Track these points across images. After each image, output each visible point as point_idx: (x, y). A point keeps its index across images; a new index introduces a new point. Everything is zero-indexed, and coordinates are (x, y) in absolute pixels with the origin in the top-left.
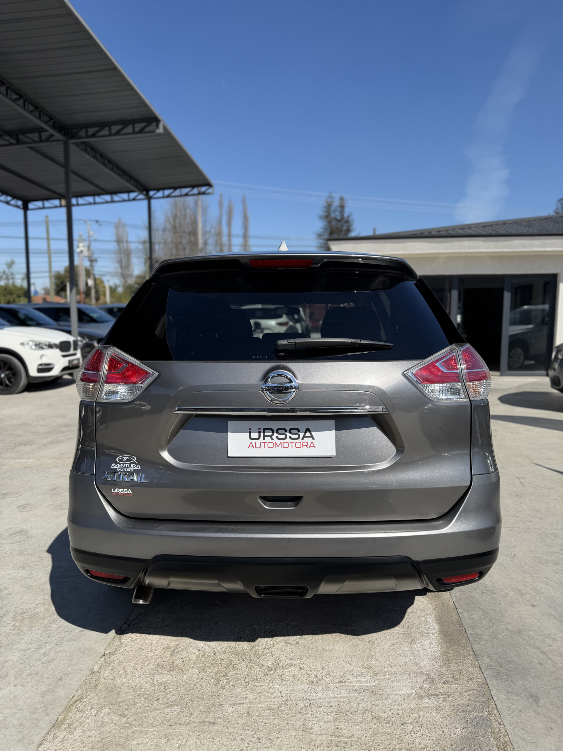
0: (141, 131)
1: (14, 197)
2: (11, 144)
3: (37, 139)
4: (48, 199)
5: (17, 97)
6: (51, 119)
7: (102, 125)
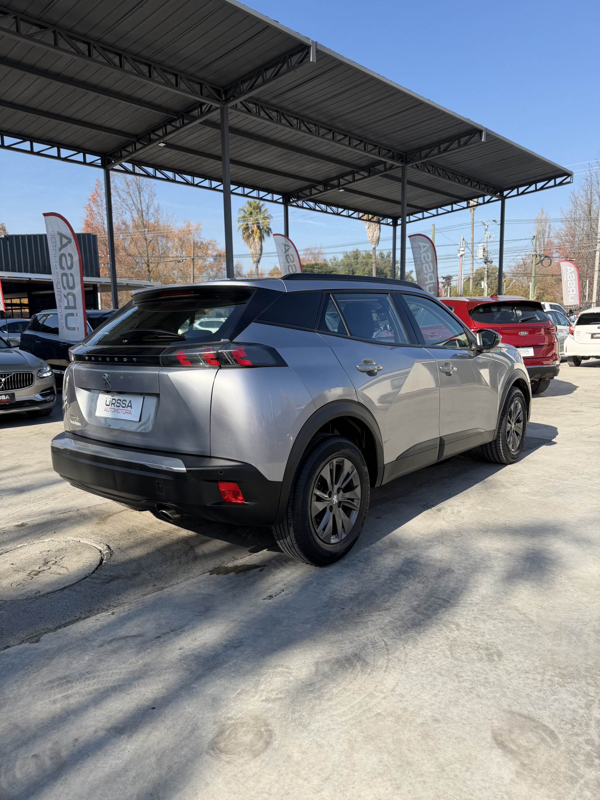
0: (465, 144)
1: (385, 216)
2: (365, 177)
3: (382, 169)
4: (412, 214)
5: (359, 142)
6: (390, 151)
7: (431, 146)
